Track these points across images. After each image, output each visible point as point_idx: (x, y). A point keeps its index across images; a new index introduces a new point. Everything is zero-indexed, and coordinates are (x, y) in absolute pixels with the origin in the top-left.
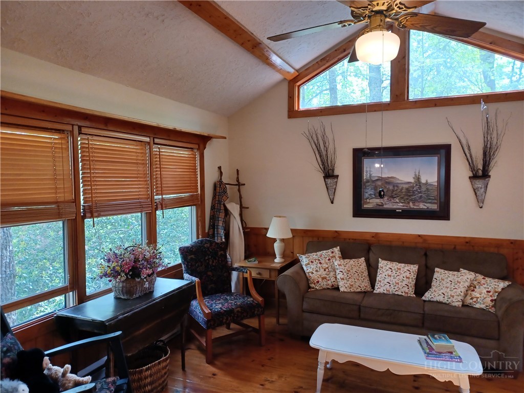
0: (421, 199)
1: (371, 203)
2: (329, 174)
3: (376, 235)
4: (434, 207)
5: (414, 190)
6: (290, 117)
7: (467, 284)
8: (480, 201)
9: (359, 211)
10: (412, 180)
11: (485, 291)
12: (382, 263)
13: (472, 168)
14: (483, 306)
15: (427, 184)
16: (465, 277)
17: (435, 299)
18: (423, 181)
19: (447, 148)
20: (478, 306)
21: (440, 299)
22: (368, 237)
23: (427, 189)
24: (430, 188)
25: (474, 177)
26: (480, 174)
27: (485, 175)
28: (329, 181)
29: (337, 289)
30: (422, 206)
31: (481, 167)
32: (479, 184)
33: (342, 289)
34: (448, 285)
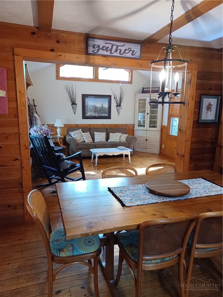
0: (103, 113)
1: (89, 114)
2: (74, 103)
3: (90, 125)
4: (107, 115)
5: (102, 109)
6: (57, 79)
7: (120, 136)
8: (118, 113)
9: (84, 117)
10: (101, 106)
11: (124, 137)
12: (95, 133)
13: (117, 103)
14: (124, 141)
15: (105, 107)
16: (119, 134)
17: (112, 141)
18: (104, 107)
19: (110, 96)
20: (122, 141)
21: (114, 141)
22: (87, 126)
23: (105, 109)
24: (106, 109)
25: (117, 106)
26: (119, 105)
27: (120, 105)
28: (74, 106)
29: (85, 142)
30: (104, 115)
31: (119, 103)
32: (119, 108)
33: (86, 142)
34: (115, 137)
